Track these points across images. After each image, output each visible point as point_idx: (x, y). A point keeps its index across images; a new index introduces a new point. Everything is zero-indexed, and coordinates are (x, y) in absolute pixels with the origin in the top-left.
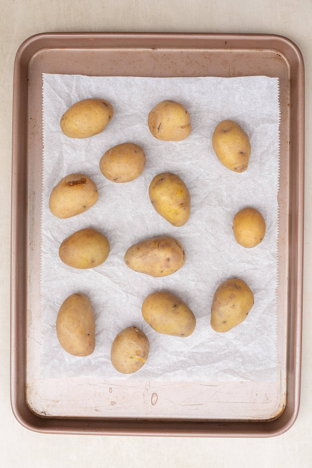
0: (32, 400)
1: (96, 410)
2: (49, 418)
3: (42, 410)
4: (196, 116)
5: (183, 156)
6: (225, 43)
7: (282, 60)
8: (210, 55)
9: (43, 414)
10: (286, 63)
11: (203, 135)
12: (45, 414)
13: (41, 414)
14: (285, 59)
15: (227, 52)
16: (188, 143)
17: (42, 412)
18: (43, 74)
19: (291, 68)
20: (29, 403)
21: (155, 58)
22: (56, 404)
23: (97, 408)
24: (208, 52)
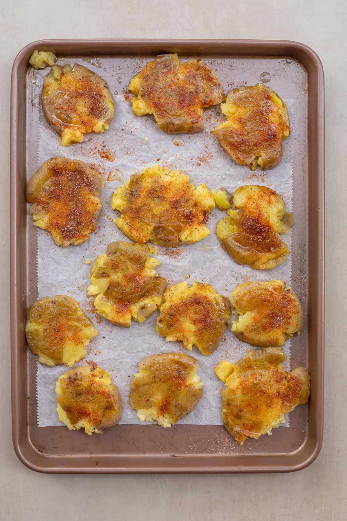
0: (301, 76)
1: (231, 66)
2: (282, 57)
3: (291, 65)
4: (126, 382)
5: (140, 339)
6: (98, 463)
7: (36, 446)
8: (114, 451)
9: (289, 61)
10: (32, 442)
11: (118, 361)
12: (287, 61)
13: (292, 61)
14: (33, 447)
15: (96, 453)
16: (134, 353)
17: (290, 63)
18: (289, 426)
19: (27, 438)
20: (304, 73)
21: (173, 446)
22: (275, 73)
23: (230, 68)
24: (117, 454)
